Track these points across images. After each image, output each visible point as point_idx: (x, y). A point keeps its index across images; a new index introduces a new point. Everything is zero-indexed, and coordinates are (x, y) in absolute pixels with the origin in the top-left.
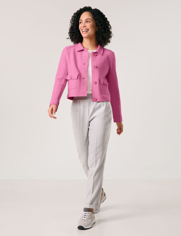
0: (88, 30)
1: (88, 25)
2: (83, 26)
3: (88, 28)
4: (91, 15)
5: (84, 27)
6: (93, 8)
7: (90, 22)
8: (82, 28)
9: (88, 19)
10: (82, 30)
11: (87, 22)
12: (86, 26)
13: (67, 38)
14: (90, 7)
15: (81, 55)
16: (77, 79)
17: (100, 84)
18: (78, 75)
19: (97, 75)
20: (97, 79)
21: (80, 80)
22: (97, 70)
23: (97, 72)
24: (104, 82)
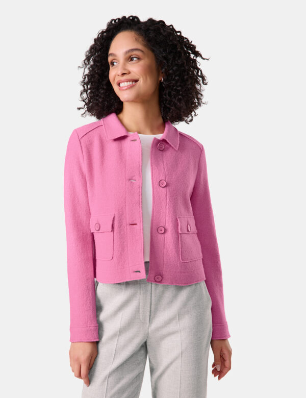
0: (136, 81)
1: (136, 69)
2: (120, 72)
3: (136, 77)
4: (140, 39)
5: (123, 74)
6: (143, 19)
7: (139, 59)
8: (118, 79)
9: (132, 50)
10: (119, 84)
11: (132, 60)
12: (129, 73)
13: (79, 109)
14: (136, 17)
15: (121, 151)
16: (112, 231)
17: (180, 232)
18: (112, 219)
19: (167, 207)
20: (167, 221)
21: (120, 232)
22: (168, 193)
23: (168, 200)
24: (189, 226)
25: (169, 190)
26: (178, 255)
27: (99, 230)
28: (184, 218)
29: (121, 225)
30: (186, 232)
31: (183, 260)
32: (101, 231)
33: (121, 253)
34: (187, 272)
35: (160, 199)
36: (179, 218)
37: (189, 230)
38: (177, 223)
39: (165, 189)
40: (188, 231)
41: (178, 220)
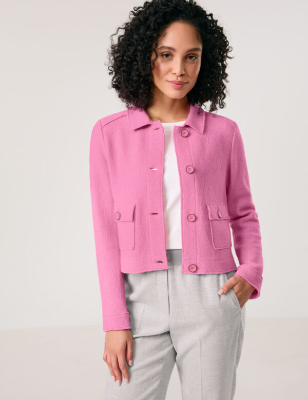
16: (133, 221)
17: (210, 219)
18: (133, 209)
19: (196, 194)
20: (197, 208)
21: (141, 222)
22: (196, 179)
23: (196, 187)
24: (219, 212)
25: (197, 177)
26: (211, 243)
27: (119, 219)
28: (213, 204)
29: (142, 215)
30: (217, 218)
31: (216, 247)
32: (121, 220)
33: (143, 243)
34: (222, 260)
35: (188, 186)
36: (208, 204)
37: (221, 216)
38: (207, 210)
39: (192, 175)
40: (219, 217)
41: (208, 206)
